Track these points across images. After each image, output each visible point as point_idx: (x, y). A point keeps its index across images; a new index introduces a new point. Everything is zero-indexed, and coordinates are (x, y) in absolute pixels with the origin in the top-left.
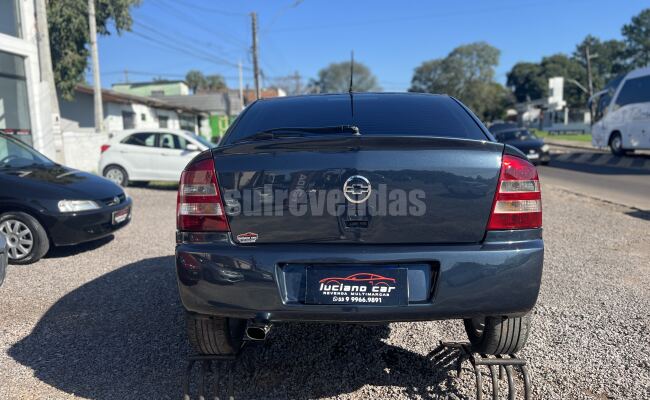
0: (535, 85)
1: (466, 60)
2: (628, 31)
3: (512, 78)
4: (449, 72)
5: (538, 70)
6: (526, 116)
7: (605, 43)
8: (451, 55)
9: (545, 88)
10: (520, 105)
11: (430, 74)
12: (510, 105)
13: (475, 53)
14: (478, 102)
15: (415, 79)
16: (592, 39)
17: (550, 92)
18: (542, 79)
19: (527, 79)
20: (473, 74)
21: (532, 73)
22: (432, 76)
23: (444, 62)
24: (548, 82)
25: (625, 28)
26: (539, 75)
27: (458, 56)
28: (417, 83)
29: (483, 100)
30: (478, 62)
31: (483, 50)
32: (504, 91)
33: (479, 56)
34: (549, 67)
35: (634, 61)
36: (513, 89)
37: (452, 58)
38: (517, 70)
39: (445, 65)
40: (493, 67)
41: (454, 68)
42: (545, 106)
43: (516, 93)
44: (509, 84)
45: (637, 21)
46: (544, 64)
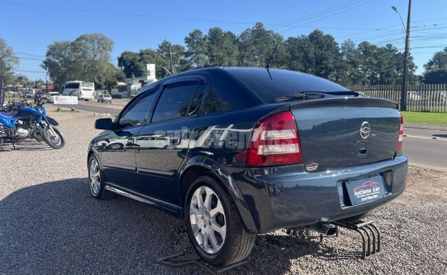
0: (137, 67)
1: (89, 45)
2: (188, 41)
3: (121, 61)
4: (78, 52)
5: (138, 58)
6: (133, 87)
7: (174, 46)
8: (78, 40)
9: (143, 69)
10: (129, 79)
11: (61, 51)
12: (120, 79)
13: (96, 41)
14: (101, 75)
15: (48, 54)
16: (167, 43)
17: (148, 73)
18: (141, 64)
19: (132, 63)
20: (95, 56)
21: (134, 59)
22: (63, 53)
23: (72, 44)
24: (146, 66)
25: (186, 38)
26: (139, 61)
27: (84, 41)
28: (51, 57)
29: (105, 75)
30: (98, 47)
31: (101, 39)
32: (117, 70)
33: (99, 43)
34: (144, 57)
35: (192, 59)
36: (123, 68)
37: (79, 42)
38: (125, 56)
39: (74, 46)
40: (108, 52)
41: (81, 50)
42: (145, 81)
43: (125, 71)
44: (120, 65)
45: (192, 35)
46: (141, 54)
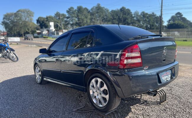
0: (45, 24)
1: (22, 14)
2: (68, 12)
3: (38, 21)
4: (18, 17)
5: (46, 20)
6: (44, 33)
7: (62, 14)
8: (17, 12)
9: (48, 25)
10: (42, 29)
11: (10, 17)
12: (38, 29)
13: (26, 12)
14: (29, 28)
15: (4, 19)
16: (58, 13)
17: (50, 26)
18: (47, 22)
19: (43, 22)
20: (26, 19)
21: (44, 20)
22: (11, 18)
23: (15, 14)
24: (49, 23)
25: (67, 11)
26: (46, 21)
27: (20, 12)
28: (5, 20)
29: (30, 27)
30: (27, 15)
31: (28, 11)
32: (36, 25)
33: (27, 13)
34: (49, 19)
35: (70, 20)
36: (39, 24)
37: (18, 13)
38: (39, 19)
39: (16, 15)
40: (32, 17)
41: (19, 16)
42: (49, 30)
43: (40, 26)
44: (37, 23)
45: (70, 9)
46: (47, 18)
